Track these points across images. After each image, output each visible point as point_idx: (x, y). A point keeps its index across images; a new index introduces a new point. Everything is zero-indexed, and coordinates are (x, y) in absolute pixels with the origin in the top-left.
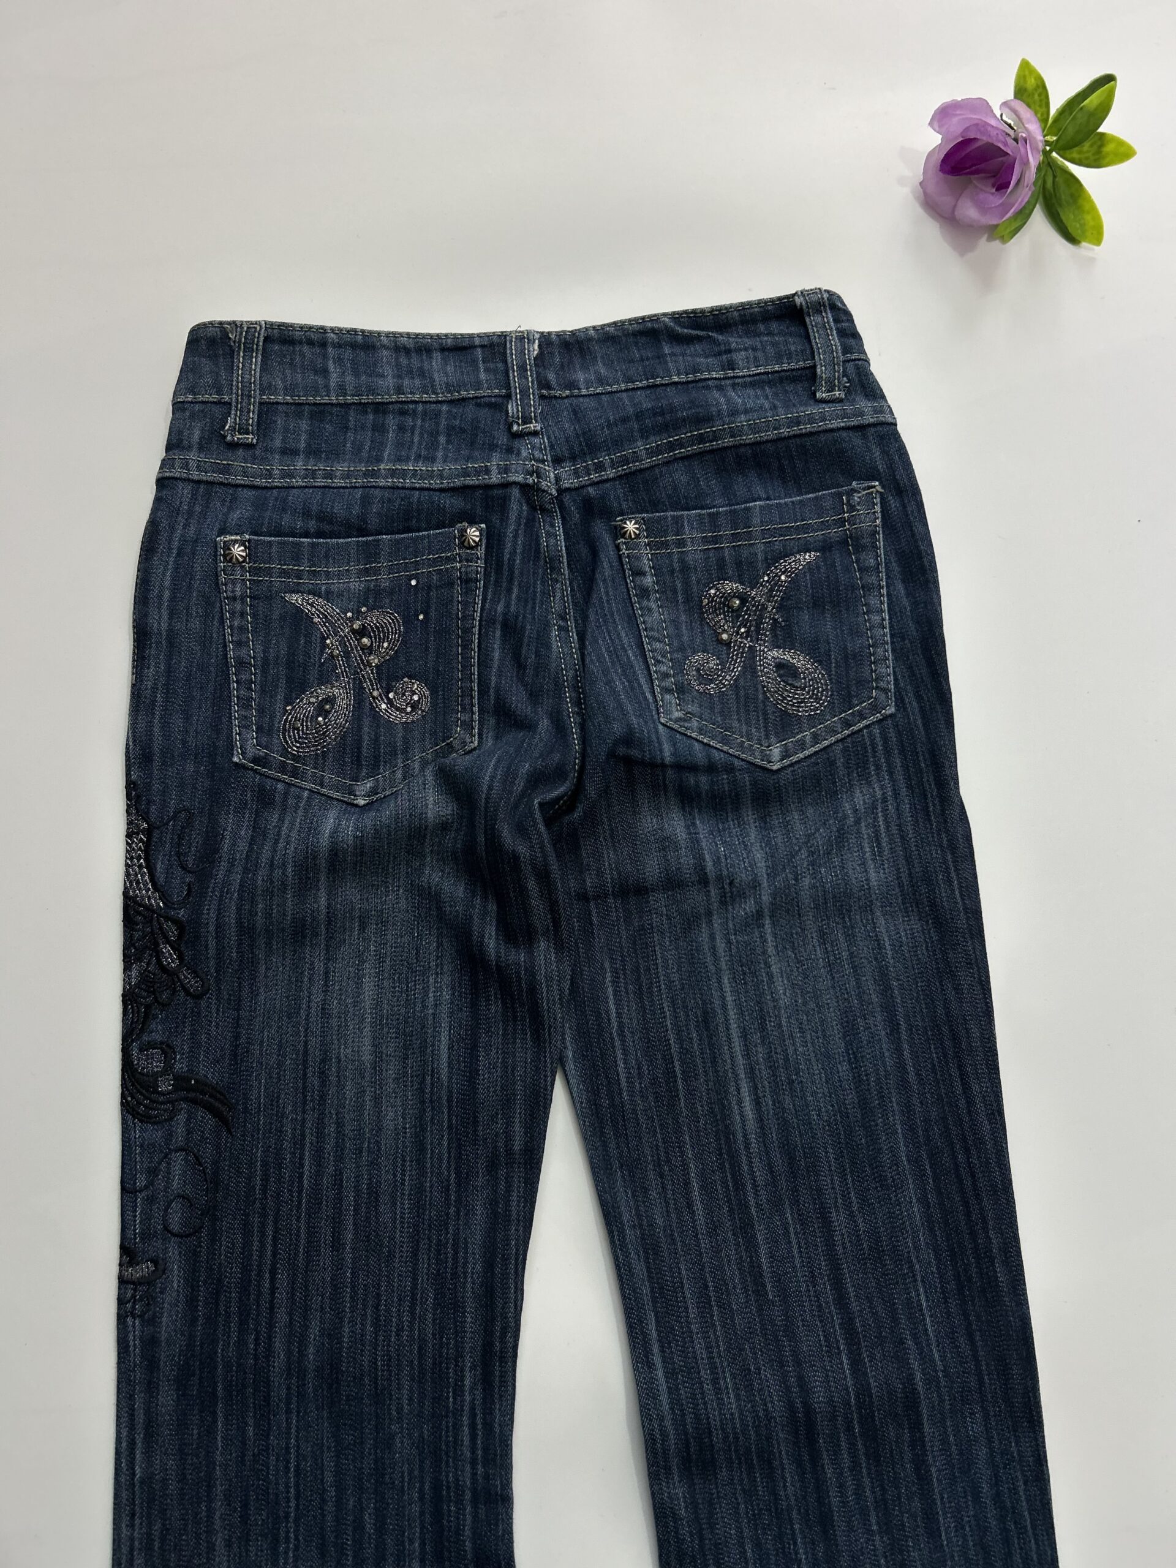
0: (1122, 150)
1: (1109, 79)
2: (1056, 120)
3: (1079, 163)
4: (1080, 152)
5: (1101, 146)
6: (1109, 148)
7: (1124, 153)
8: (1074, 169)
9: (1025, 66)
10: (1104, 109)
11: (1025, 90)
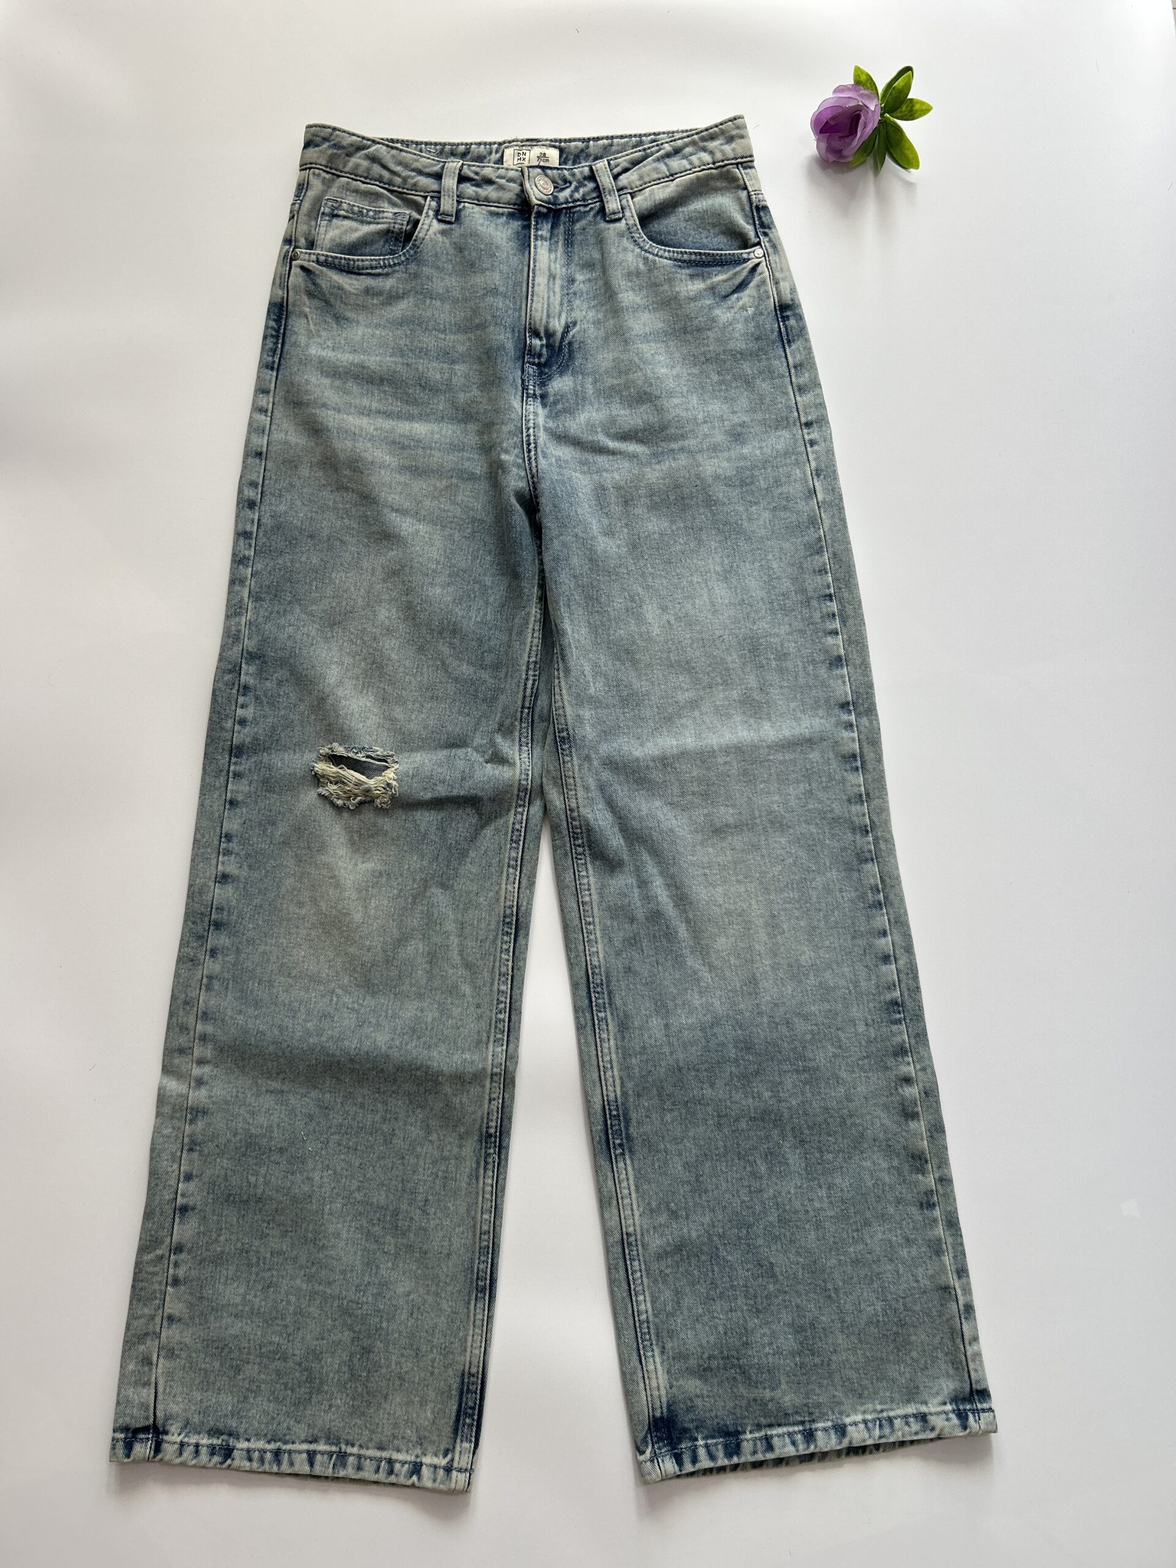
0: (924, 107)
1: (908, 69)
2: (884, 96)
3: (902, 119)
4: (901, 112)
5: (912, 106)
6: (917, 107)
7: (926, 110)
8: (899, 122)
9: (857, 69)
10: (908, 87)
11: (861, 82)
